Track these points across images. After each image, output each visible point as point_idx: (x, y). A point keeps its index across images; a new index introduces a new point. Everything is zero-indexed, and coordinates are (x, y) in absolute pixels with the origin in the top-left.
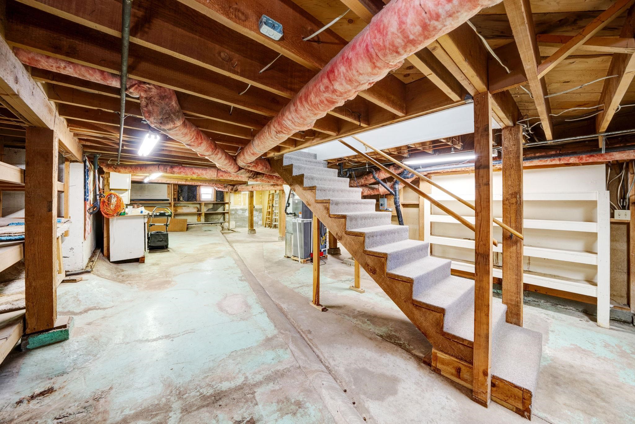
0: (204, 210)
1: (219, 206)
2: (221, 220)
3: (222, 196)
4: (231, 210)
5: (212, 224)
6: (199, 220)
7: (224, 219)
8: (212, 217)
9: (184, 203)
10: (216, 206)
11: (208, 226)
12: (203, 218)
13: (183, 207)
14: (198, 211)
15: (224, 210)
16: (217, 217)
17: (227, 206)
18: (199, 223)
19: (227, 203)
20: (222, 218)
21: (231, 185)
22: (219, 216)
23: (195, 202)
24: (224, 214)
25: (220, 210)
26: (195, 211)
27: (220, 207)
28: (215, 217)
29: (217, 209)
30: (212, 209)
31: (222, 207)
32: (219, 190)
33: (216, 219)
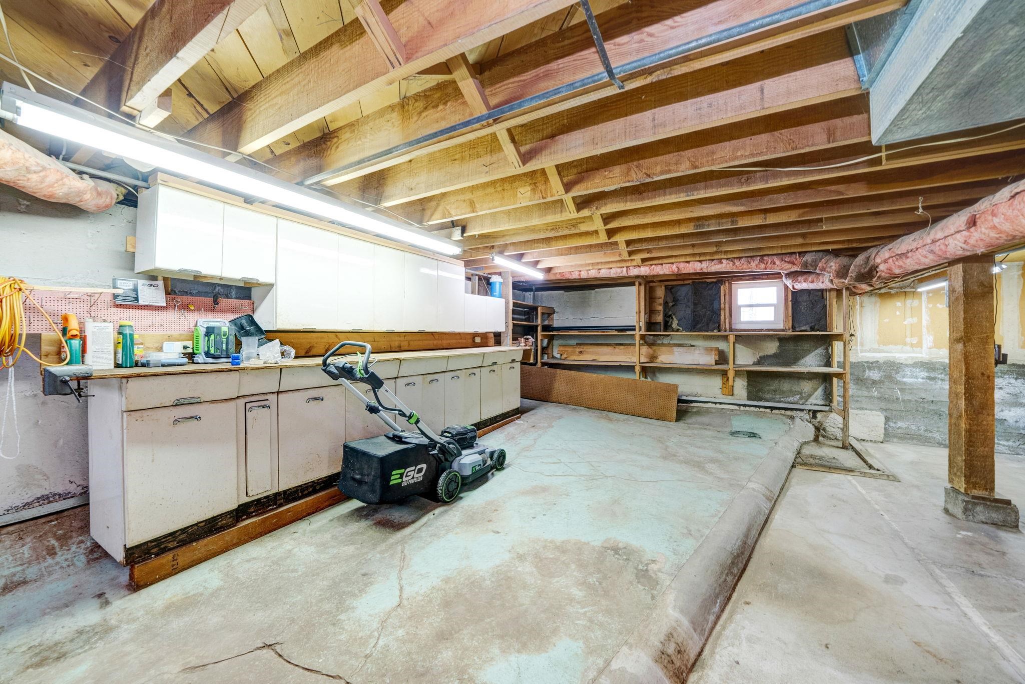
0: (745, 358)
1: (806, 346)
2: (812, 400)
3: (818, 308)
4: (854, 366)
5: (772, 408)
6: (726, 391)
7: (828, 397)
8: (775, 384)
9: (682, 335)
10: (791, 346)
11: (757, 415)
12: (740, 386)
13: (676, 349)
14: (717, 363)
15: (828, 364)
16: (796, 388)
17: (838, 346)
18: (729, 399)
19: (839, 337)
20: (819, 392)
21: (836, 253)
22: (806, 386)
23: (716, 333)
24: (826, 379)
25: (811, 363)
26: (708, 360)
27: (807, 352)
28: (786, 385)
29: (795, 360)
30: (775, 356)
31: (820, 351)
32: (799, 286)
33: (792, 393)
